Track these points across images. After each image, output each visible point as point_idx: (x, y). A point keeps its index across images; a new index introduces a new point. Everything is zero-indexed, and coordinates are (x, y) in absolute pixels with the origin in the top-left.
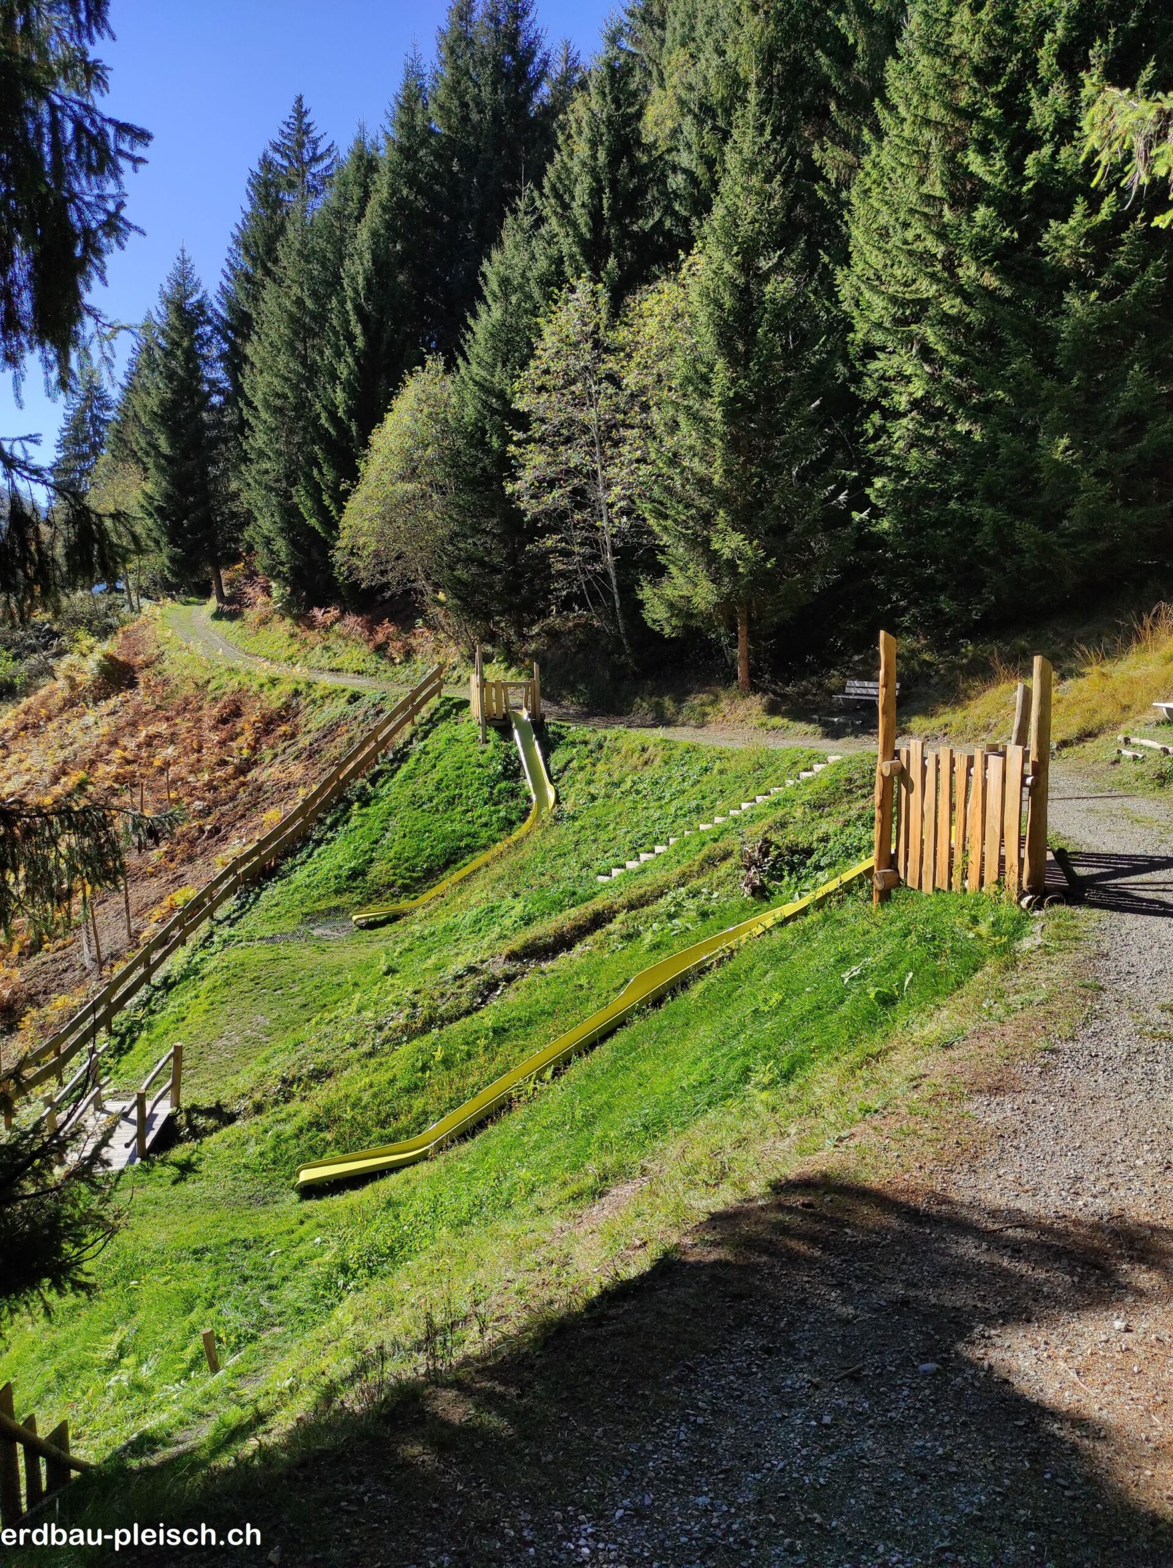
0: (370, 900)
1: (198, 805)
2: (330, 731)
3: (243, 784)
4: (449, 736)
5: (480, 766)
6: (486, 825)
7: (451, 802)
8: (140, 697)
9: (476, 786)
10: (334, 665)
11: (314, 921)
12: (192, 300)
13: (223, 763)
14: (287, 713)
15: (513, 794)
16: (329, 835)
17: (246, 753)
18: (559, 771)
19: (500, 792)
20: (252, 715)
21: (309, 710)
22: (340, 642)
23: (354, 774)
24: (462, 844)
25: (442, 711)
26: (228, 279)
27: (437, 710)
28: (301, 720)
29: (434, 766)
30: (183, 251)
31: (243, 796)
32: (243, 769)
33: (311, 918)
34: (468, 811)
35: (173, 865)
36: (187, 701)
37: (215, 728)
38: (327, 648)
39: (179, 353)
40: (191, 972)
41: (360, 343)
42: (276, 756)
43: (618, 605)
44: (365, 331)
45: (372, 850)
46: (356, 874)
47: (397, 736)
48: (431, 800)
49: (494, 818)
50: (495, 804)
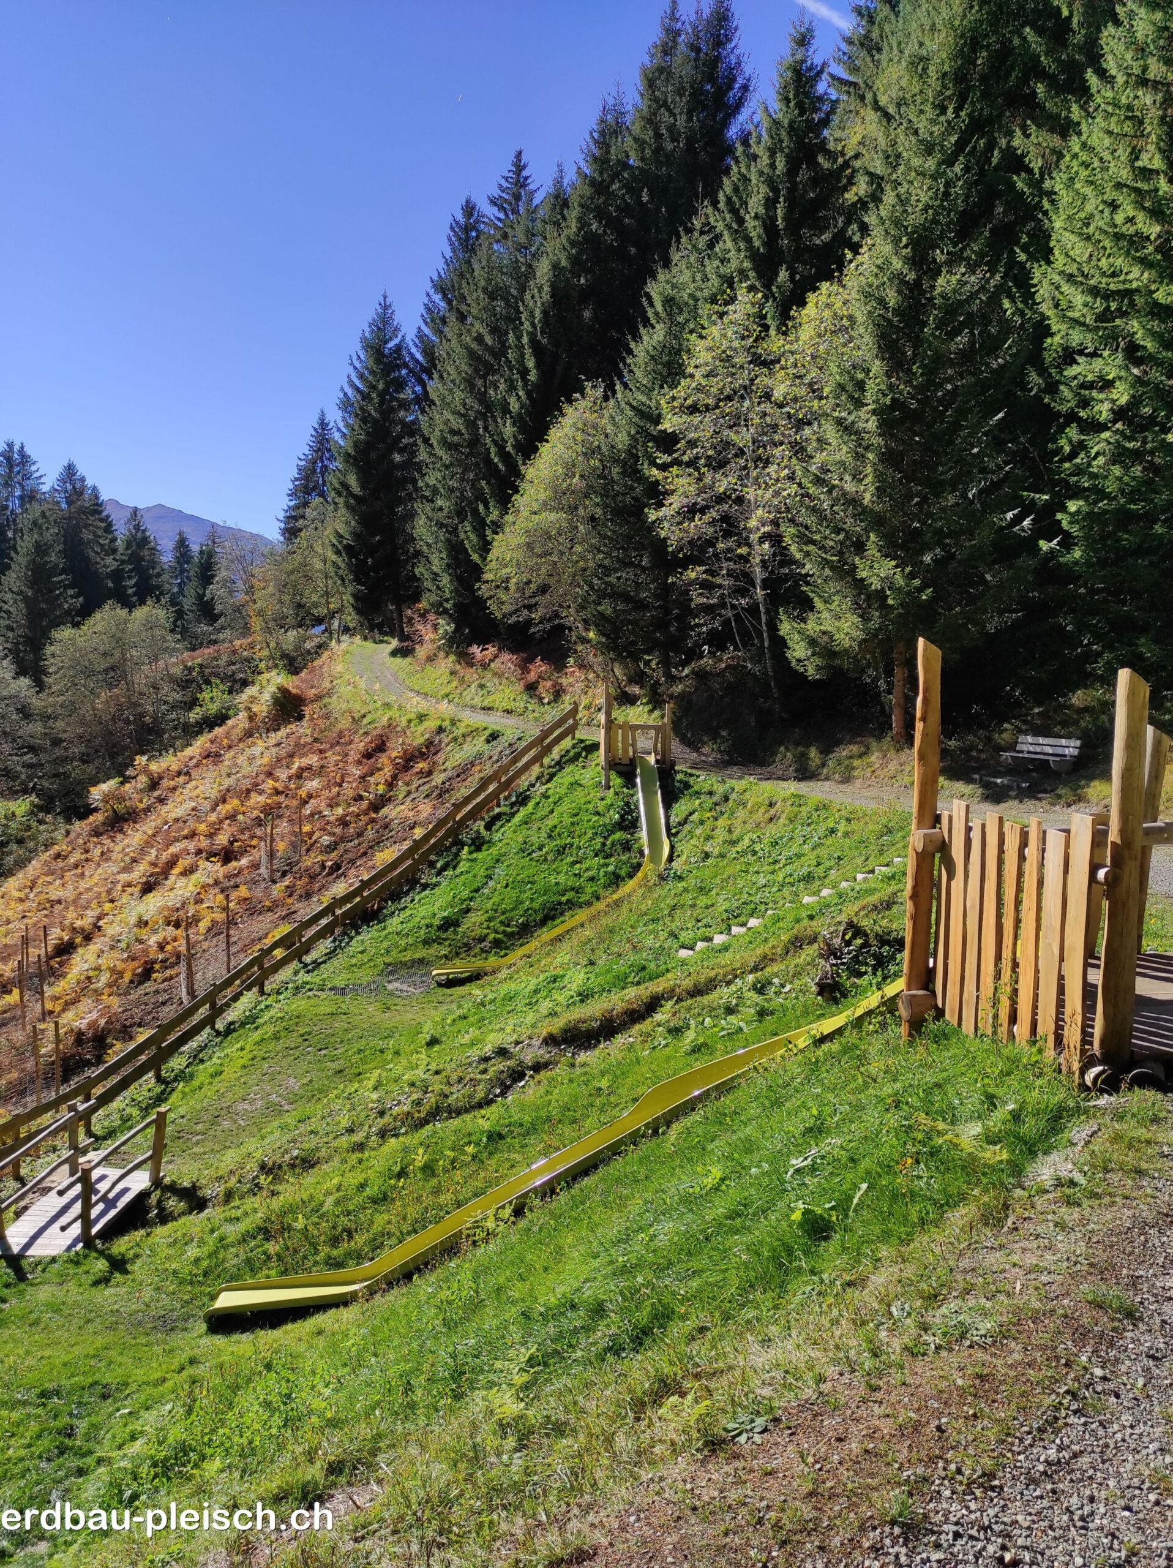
0: (458, 954)
1: (326, 840)
2: (463, 772)
3: (373, 821)
4: (571, 779)
5: (598, 813)
6: (592, 879)
7: (561, 851)
8: (302, 730)
9: (589, 835)
10: (486, 704)
11: (392, 973)
12: (391, 345)
13: (360, 798)
14: (429, 749)
15: (627, 846)
16: (434, 880)
17: (381, 789)
18: (679, 824)
19: (613, 844)
20: (395, 750)
21: (449, 748)
22: (496, 680)
23: (473, 815)
24: (564, 899)
25: (572, 754)
26: (426, 323)
27: (568, 751)
28: (440, 758)
29: (552, 812)
30: (385, 297)
31: (370, 834)
32: (375, 807)
33: (392, 970)
34: (577, 862)
35: (290, 901)
36: (341, 735)
37: (359, 762)
38: (482, 686)
39: (374, 395)
40: (250, 1020)
41: (533, 376)
42: (409, 793)
43: (766, 644)
44: (538, 366)
45: (471, 899)
46: (449, 924)
47: (523, 778)
48: (540, 849)
49: (602, 873)
50: (606, 857)
